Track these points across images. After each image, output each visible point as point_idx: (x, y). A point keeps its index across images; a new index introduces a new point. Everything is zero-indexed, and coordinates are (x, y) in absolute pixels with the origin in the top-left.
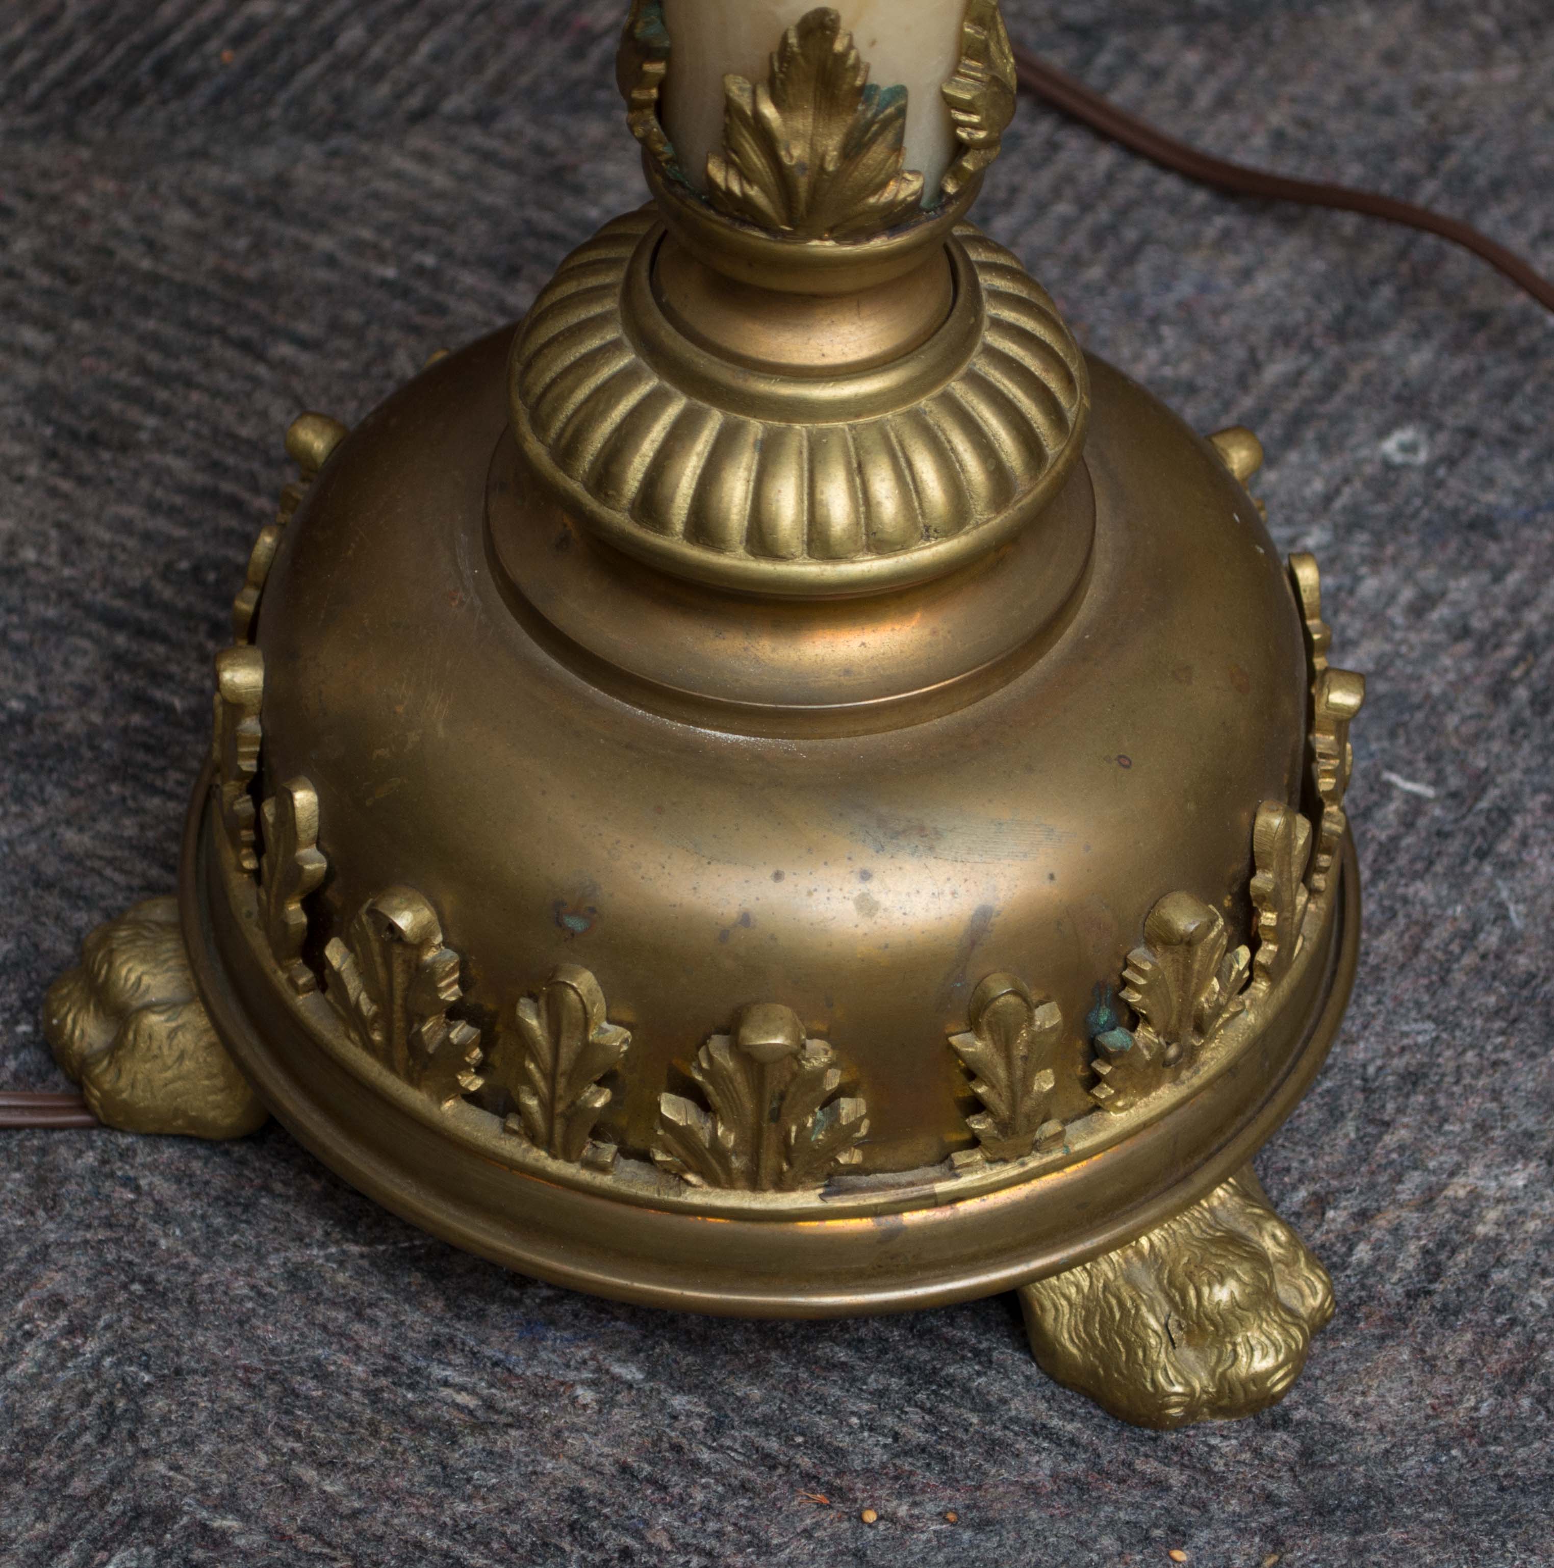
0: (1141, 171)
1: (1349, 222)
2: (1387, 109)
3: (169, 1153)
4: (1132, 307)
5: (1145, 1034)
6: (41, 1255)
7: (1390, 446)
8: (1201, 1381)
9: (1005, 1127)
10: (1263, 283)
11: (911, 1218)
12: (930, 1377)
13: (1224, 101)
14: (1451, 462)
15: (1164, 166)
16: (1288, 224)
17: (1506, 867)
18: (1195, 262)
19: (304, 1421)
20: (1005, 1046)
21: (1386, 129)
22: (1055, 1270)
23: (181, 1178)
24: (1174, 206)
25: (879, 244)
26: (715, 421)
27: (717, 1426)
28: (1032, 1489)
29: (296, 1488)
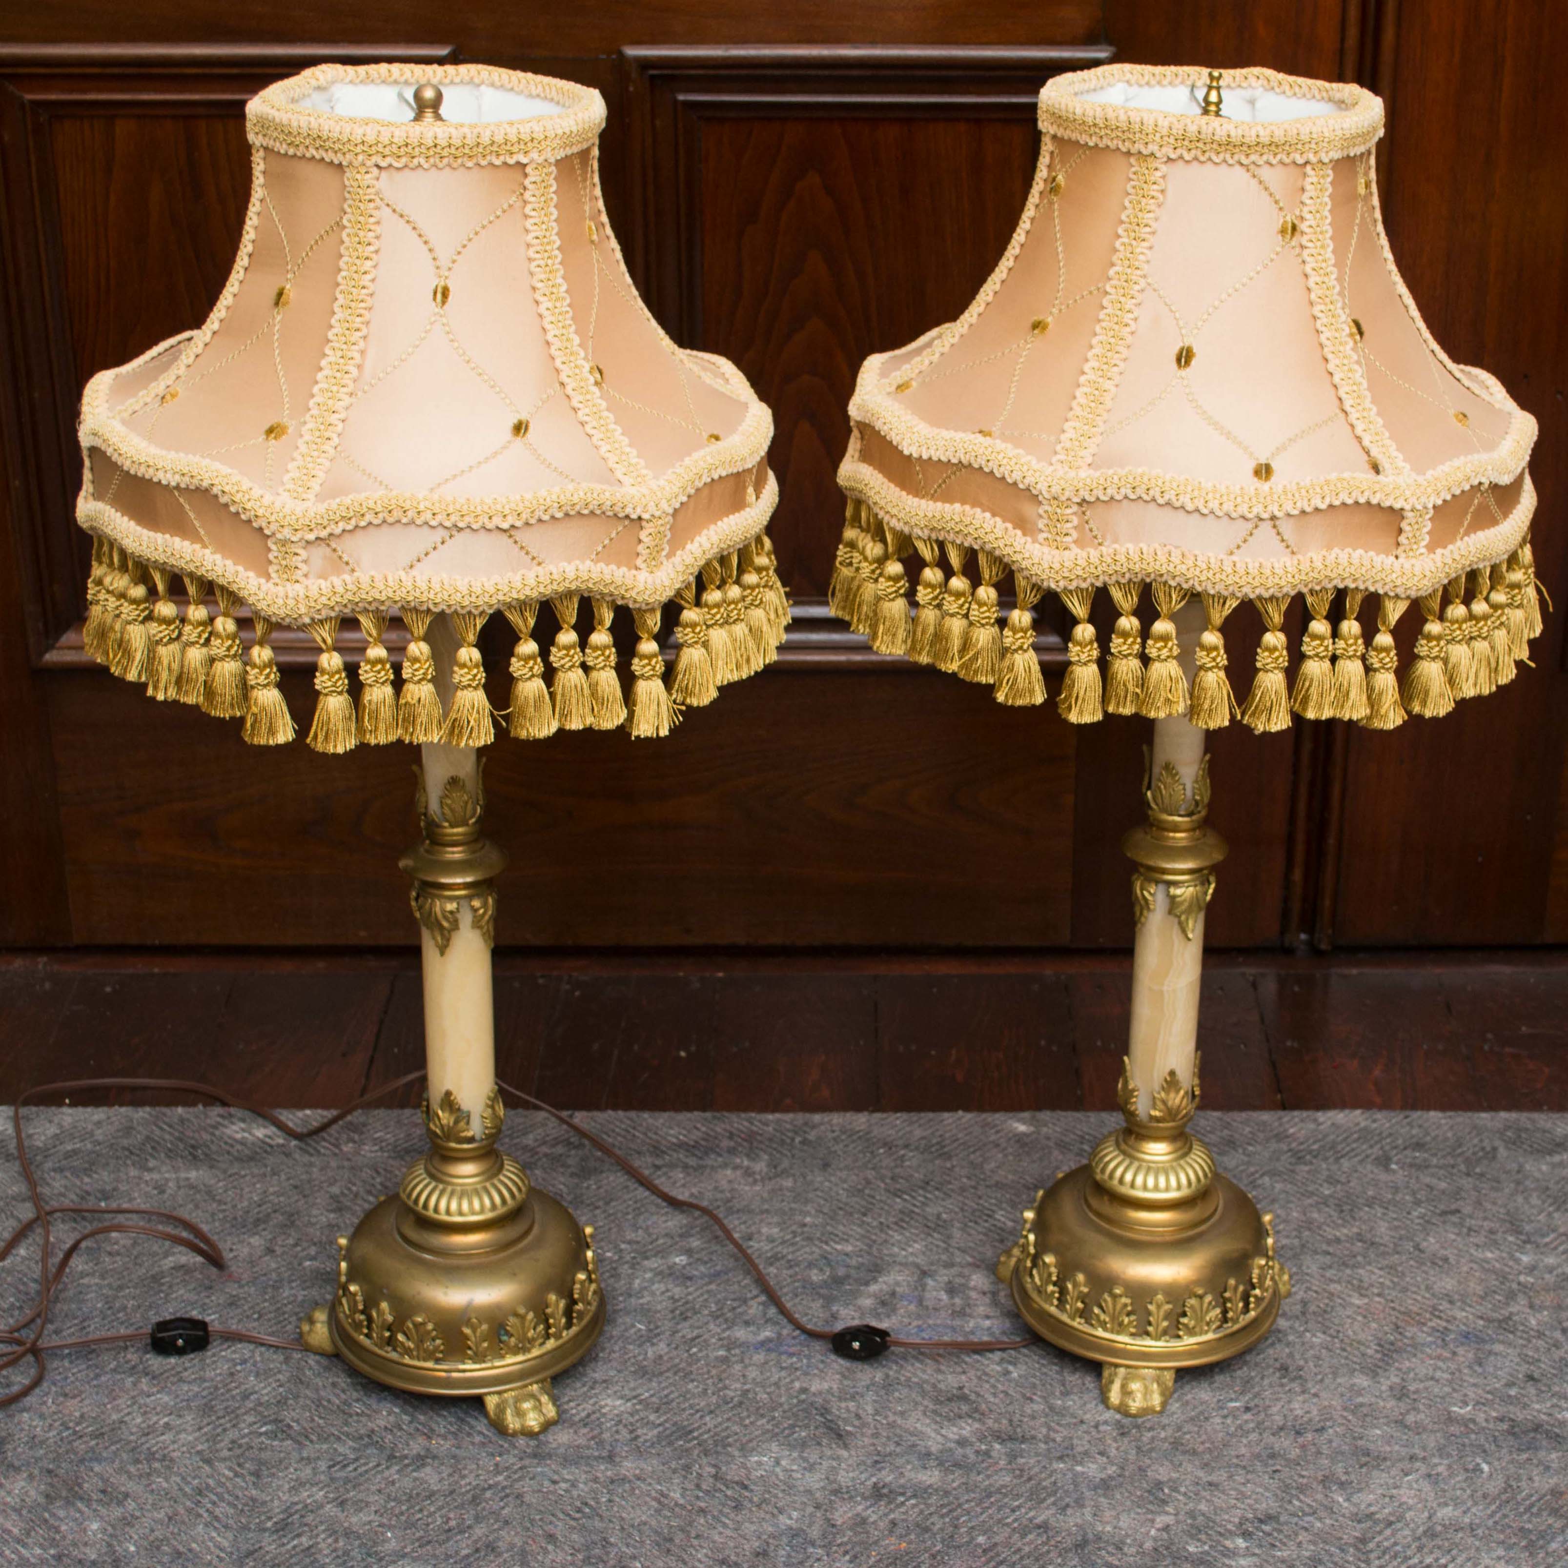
0: (654, 1197)
1: (697, 1213)
2: (722, 1192)
3: (318, 1357)
4: (634, 1225)
5: (513, 1340)
6: (279, 1372)
7: (677, 1260)
8: (518, 1426)
9: (476, 1354)
10: (670, 1223)
11: (455, 1375)
12: (462, 1420)
13: (684, 1186)
14: (690, 1264)
15: (653, 1193)
16: (683, 1212)
17: (653, 1344)
18: (655, 1218)
19: (321, 1409)
20: (474, 1332)
21: (719, 1196)
22: (489, 1393)
23: (318, 1362)
24: (657, 1206)
25: (465, 1146)
26: (433, 1184)
27: (411, 1422)
28: (473, 1444)
29: (313, 1420)
